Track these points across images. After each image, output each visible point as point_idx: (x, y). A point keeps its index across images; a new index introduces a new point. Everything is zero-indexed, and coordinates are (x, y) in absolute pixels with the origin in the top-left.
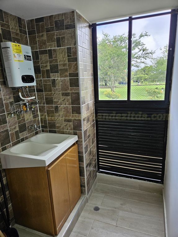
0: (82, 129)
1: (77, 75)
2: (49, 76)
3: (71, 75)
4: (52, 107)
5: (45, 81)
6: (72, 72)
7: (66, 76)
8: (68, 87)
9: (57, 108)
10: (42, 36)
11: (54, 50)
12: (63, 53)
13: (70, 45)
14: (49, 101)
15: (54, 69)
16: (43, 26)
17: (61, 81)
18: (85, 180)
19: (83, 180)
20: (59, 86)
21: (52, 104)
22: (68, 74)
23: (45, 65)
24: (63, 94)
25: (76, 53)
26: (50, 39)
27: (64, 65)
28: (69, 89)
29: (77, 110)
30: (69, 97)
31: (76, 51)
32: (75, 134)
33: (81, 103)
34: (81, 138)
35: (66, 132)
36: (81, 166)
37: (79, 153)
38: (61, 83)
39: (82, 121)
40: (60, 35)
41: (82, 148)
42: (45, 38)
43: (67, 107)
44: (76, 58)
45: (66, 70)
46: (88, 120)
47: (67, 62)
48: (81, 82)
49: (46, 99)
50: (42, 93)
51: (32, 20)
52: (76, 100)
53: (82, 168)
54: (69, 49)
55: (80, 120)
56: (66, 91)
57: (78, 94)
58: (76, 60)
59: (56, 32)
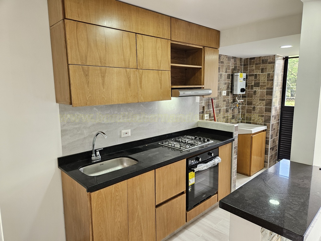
0: (271, 122)
1: (272, 89)
2: (252, 89)
3: (267, 89)
4: (251, 107)
5: (249, 91)
6: (268, 87)
7: (264, 89)
8: (264, 95)
9: (254, 108)
10: (253, 67)
11: (258, 74)
12: (265, 76)
13: (270, 72)
14: (250, 103)
15: (257, 85)
16: (254, 62)
17: (260, 92)
18: (268, 158)
19: (266, 158)
20: (258, 95)
21: (252, 105)
22: (266, 88)
23: (251, 82)
24: (260, 100)
25: (273, 76)
26: (257, 68)
27: (264, 83)
28: (265, 97)
29: (269, 110)
30: (264, 102)
31: (273, 75)
32: (265, 125)
33: (272, 106)
34: (269, 128)
35: (259, 123)
36: (266, 147)
37: (266, 138)
38: (260, 93)
39: (271, 117)
40: (264, 67)
41: (269, 135)
42: (254, 68)
43: (262, 107)
44: (273, 79)
45: (265, 86)
46: (275, 118)
47: (266, 81)
48: (274, 93)
49: (248, 102)
50: (245, 98)
51: (247, 59)
52: (269, 103)
53: (267, 149)
54: (269, 75)
55: (270, 117)
56: (263, 97)
57: (271, 100)
58: (273, 80)
59: (261, 65)
